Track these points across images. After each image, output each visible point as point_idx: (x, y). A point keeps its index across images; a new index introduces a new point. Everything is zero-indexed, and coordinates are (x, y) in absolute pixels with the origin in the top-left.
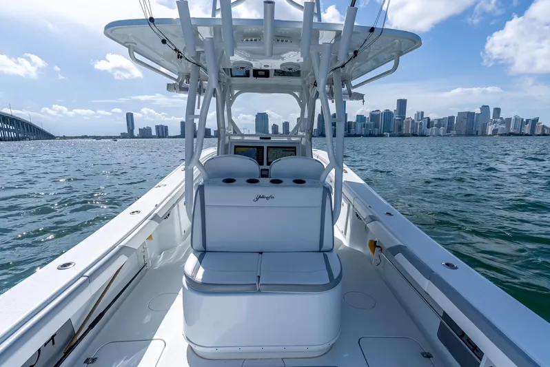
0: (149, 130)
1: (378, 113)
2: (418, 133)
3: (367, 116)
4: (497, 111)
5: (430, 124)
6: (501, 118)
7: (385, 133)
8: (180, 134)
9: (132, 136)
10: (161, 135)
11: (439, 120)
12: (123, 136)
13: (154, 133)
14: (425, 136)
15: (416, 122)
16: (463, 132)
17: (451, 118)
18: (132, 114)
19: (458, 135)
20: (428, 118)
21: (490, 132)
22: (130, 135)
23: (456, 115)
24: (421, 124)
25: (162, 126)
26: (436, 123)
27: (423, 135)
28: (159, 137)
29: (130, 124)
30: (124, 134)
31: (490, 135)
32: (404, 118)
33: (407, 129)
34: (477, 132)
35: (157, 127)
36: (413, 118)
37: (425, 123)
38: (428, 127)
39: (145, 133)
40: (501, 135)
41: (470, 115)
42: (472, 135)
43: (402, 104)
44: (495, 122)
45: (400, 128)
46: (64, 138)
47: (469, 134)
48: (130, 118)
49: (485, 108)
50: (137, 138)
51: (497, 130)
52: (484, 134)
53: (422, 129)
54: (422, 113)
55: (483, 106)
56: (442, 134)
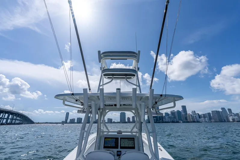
0: (74, 120)
1: (174, 112)
2: (195, 121)
3: (170, 113)
4: (230, 110)
5: (200, 116)
6: (233, 113)
7: (180, 121)
10: (79, 122)
11: (203, 114)
12: (63, 123)
13: (76, 121)
15: (193, 115)
16: (218, 120)
17: (209, 114)
18: (69, 113)
20: (198, 114)
22: (66, 122)
23: (211, 112)
25: (80, 118)
27: (198, 122)
28: (78, 123)
29: (67, 117)
30: (63, 121)
31: (232, 122)
32: (187, 114)
33: (189, 119)
35: (78, 119)
36: (191, 114)
37: (197, 116)
38: (200, 118)
39: (72, 121)
40: (238, 121)
42: (223, 122)
43: (184, 108)
44: (231, 115)
45: (186, 118)
46: (38, 123)
47: (221, 121)
48: (68, 114)
50: (69, 123)
51: (234, 119)
52: (229, 121)
53: (196, 119)
54: (195, 111)
55: (222, 108)
56: (207, 121)
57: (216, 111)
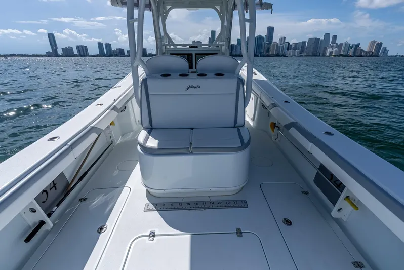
0: (71, 49)
2: (280, 54)
4: (335, 37)
5: (289, 47)
6: (337, 43)
7: (257, 54)
8: (98, 53)
9: (57, 55)
10: (82, 53)
11: (296, 44)
12: (48, 55)
13: (76, 52)
14: (285, 56)
15: (279, 45)
16: (311, 54)
17: (304, 43)
18: (53, 35)
19: (307, 56)
20: (288, 42)
21: (328, 54)
22: (54, 54)
23: (307, 41)
24: (283, 46)
25: (82, 47)
26: (293, 46)
27: (283, 56)
28: (81, 56)
29: (53, 44)
30: (49, 52)
31: (328, 56)
32: (271, 42)
33: (273, 51)
34: (320, 53)
35: (78, 47)
36: (278, 42)
37: (285, 46)
38: (288, 49)
39: (68, 52)
40: (335, 56)
41: (317, 40)
43: (271, 30)
44: (332, 47)
45: (268, 50)
47: (315, 55)
48: (51, 37)
49: (327, 35)
50: (62, 56)
51: (333, 52)
52: (324, 55)
53: (283, 51)
54: (285, 38)
56: (296, 55)
57: (316, 39)
